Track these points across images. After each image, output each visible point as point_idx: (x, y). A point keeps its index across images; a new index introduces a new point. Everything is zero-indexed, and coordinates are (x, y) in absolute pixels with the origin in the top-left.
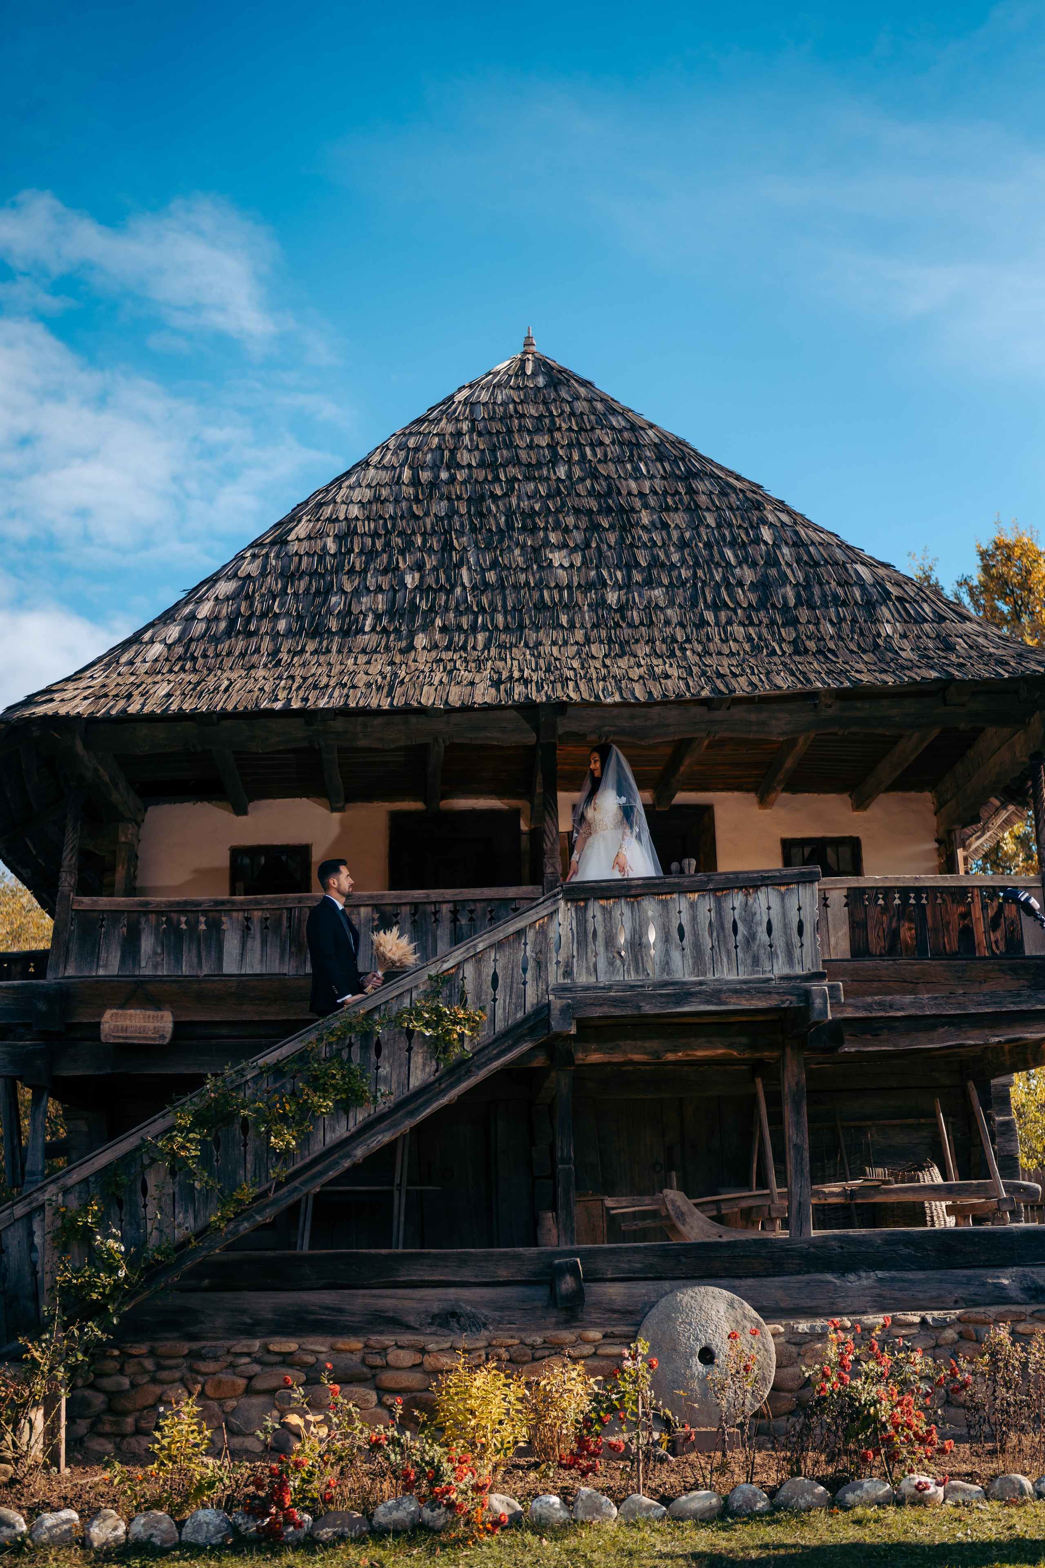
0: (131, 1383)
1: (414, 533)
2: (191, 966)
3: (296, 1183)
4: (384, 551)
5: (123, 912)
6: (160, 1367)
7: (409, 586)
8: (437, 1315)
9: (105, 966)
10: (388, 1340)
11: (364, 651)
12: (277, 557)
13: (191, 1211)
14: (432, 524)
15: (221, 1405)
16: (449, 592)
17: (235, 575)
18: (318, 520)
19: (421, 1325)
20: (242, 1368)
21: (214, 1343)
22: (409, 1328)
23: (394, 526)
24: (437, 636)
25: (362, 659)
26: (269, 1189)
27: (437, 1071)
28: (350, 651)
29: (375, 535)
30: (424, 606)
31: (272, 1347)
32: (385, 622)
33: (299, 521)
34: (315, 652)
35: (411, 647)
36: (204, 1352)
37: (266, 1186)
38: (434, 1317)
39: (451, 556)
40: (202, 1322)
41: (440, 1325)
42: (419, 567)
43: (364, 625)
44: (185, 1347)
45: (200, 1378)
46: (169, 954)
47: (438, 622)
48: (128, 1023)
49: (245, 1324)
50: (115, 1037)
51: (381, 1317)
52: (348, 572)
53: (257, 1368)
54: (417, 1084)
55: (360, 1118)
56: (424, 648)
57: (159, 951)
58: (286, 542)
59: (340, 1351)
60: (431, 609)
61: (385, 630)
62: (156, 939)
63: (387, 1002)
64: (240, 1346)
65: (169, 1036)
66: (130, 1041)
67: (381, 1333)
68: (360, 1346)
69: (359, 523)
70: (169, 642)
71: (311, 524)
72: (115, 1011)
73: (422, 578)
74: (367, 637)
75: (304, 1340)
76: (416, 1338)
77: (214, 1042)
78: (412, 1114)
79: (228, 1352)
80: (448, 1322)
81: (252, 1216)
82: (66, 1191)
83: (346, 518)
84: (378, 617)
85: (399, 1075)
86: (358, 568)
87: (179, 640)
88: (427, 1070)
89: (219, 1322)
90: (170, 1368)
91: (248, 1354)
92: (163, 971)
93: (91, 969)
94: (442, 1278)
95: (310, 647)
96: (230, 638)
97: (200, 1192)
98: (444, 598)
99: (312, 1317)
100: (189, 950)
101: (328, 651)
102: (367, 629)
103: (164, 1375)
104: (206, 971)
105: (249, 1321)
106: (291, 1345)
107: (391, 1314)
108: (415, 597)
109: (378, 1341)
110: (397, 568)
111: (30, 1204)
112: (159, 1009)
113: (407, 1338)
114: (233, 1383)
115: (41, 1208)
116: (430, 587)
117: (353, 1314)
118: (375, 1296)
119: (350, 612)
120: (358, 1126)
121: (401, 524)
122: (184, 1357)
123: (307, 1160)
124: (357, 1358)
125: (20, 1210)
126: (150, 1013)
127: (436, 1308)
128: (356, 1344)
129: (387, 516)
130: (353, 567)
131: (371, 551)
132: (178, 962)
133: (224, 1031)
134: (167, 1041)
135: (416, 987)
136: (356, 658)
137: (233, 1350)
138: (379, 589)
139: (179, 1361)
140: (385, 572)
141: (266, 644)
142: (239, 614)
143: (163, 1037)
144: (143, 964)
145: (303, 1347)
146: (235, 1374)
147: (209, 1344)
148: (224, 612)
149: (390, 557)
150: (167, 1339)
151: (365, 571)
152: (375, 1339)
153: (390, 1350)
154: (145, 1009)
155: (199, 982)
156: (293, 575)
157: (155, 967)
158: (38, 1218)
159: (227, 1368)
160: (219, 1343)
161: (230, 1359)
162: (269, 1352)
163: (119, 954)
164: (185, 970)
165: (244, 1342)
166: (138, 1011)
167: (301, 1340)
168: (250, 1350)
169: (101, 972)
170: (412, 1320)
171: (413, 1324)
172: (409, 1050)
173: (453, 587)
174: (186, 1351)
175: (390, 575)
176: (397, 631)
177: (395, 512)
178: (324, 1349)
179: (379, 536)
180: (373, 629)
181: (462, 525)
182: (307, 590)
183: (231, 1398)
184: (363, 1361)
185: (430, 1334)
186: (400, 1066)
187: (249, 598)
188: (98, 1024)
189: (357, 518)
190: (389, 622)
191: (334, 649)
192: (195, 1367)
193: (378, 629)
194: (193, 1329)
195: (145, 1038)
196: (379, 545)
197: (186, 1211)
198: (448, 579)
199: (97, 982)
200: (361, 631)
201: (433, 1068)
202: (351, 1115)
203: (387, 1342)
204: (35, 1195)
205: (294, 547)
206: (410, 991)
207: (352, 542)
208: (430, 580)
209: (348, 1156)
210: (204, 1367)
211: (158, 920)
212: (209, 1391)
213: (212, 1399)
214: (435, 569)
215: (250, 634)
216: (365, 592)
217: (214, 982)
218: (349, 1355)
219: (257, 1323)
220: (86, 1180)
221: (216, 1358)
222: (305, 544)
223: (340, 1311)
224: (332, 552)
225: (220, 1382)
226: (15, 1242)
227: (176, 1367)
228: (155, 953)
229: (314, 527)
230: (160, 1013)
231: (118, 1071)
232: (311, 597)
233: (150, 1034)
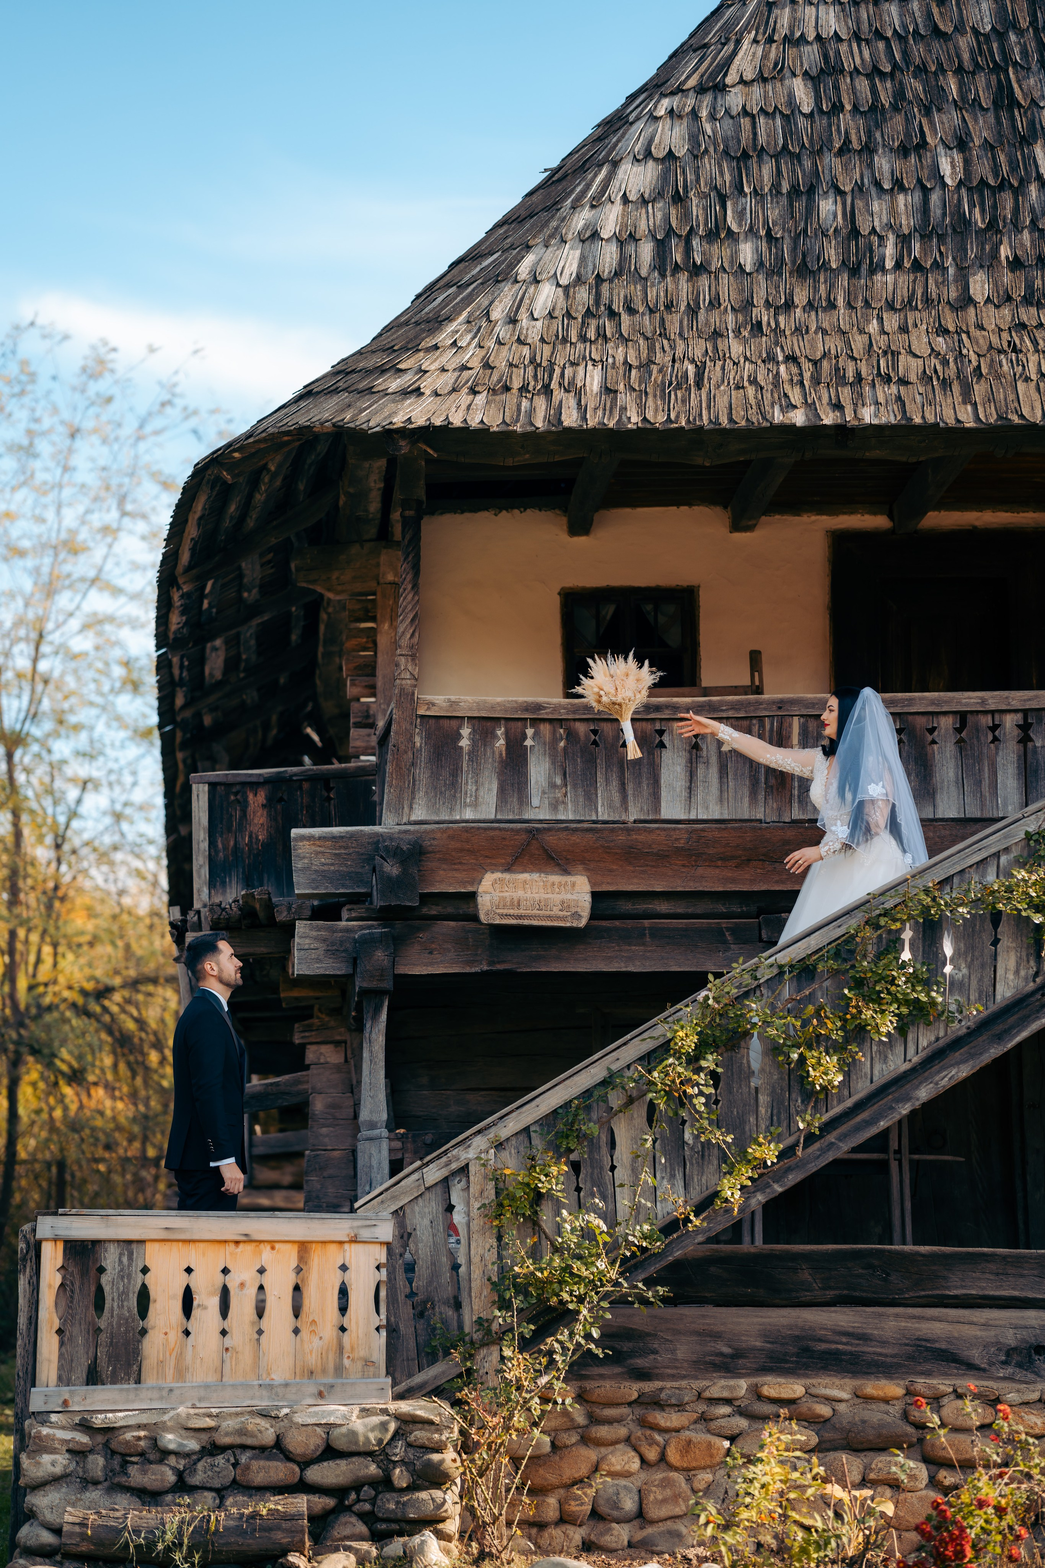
0: (553, 1443)
1: (941, 69)
2: (611, 806)
3: (831, 1138)
4: (895, 108)
5: (497, 719)
6: (594, 1420)
7: (949, 181)
8: (1014, 1349)
9: (475, 805)
10: (944, 1385)
11: (891, 306)
12: (712, 117)
13: (679, 1176)
14: (972, 51)
15: (689, 1480)
16: (1018, 191)
17: (648, 154)
18: (770, 40)
19: (991, 1364)
20: (722, 1422)
21: (675, 1384)
22: (971, 1367)
23: (905, 54)
24: (1007, 278)
25: (892, 322)
26: (797, 1144)
27: (1037, 974)
28: (867, 304)
29: (874, 73)
30: (979, 219)
31: (766, 1391)
32: (916, 247)
33: (738, 42)
34: (810, 306)
35: (966, 301)
36: (663, 1396)
37: (790, 1141)
38: (1010, 1352)
39: (1013, 119)
40: (655, 1352)
41: (1020, 1365)
42: (962, 144)
43: (883, 259)
44: (633, 1390)
45: (658, 1438)
46: (575, 786)
47: (1004, 251)
48: (520, 893)
49: (722, 1354)
50: (502, 916)
51: (927, 1349)
52: (841, 152)
53: (743, 1423)
54: (1008, 994)
55: (924, 1042)
56: (988, 300)
57: (559, 781)
58: (721, 88)
59: (868, 1399)
60: (992, 225)
61: (917, 266)
62: (553, 763)
63: (962, 871)
64: (719, 1387)
65: (586, 913)
66: (526, 922)
67: (928, 1374)
68: (900, 1391)
69: (844, 48)
70: (564, 281)
71: (760, 50)
72: (498, 875)
73: (967, 162)
74: (890, 278)
75: (814, 1381)
76: (985, 1383)
77: (646, 923)
78: (999, 1038)
79: (699, 1396)
80: (1031, 1362)
81: (768, 1186)
82: (499, 1146)
83: (819, 38)
84: (904, 240)
85: (980, 980)
86: (856, 145)
87: (579, 280)
88: (1023, 973)
89: (684, 1350)
90: (609, 1422)
91: (728, 1401)
92: (567, 814)
93: (452, 809)
94: (1016, 1293)
95: (801, 298)
96: (663, 276)
97: (692, 1149)
98: (1009, 205)
99: (823, 1346)
100: (607, 780)
101: (832, 305)
102: (889, 264)
103: (603, 1432)
104: (633, 815)
105: (726, 1350)
106: (794, 1388)
107: (943, 1346)
108: (960, 200)
109: (930, 1387)
110: (923, 144)
111: (447, 1165)
112: (566, 872)
113: (972, 1384)
114: (710, 1445)
115: (464, 1170)
116: (983, 182)
117: (884, 1343)
118: (914, 1317)
119: (855, 233)
120: (922, 1055)
121: (918, 51)
122: (630, 1404)
123: (849, 1103)
124: (895, 1409)
125: (433, 1174)
126: (556, 878)
127: (1010, 1338)
128: (894, 1389)
129: (889, 34)
130: (847, 141)
131: (873, 108)
132: (590, 799)
133: (663, 907)
134: (583, 923)
135: (1007, 850)
136: (880, 320)
137: (707, 1394)
138: (899, 185)
139: (625, 1410)
140: (904, 151)
141: (727, 288)
142: (670, 231)
143: (577, 916)
144: (535, 802)
145: (813, 1391)
146: (709, 1431)
147: (669, 1384)
148: (643, 226)
149: (908, 121)
150: (602, 1377)
151: (868, 149)
152: (921, 1383)
153: (945, 1401)
154: (547, 873)
155: (628, 831)
156: (745, 155)
157: (554, 806)
158: (459, 1186)
159: (695, 1422)
160: (684, 1383)
161: (702, 1407)
162: (760, 1397)
163: (495, 786)
164: (603, 813)
165: (723, 1382)
166: (536, 876)
167: (808, 1381)
168: (735, 1395)
169: (469, 814)
170: (976, 1355)
171: (977, 1362)
172: (996, 942)
173: (1024, 182)
174: (635, 1395)
175: (913, 159)
176: (938, 266)
177: (905, 27)
178: (845, 1395)
179: (882, 75)
180: (898, 265)
181: (1024, 53)
182: (776, 187)
183: (704, 1468)
184: (905, 1415)
185: (1004, 1378)
186: (983, 966)
187: (679, 199)
188: (472, 896)
189: (837, 36)
190: (923, 250)
191: (840, 302)
192: (650, 1419)
193: (907, 264)
194: (640, 1362)
195: (549, 917)
196: (885, 99)
197: (672, 1176)
198: (1014, 166)
199: (466, 830)
200: (878, 267)
201: (1032, 972)
202: (910, 1036)
203: (942, 1387)
204: (455, 1152)
205: (735, 99)
206: (997, 855)
207: (837, 88)
208: (982, 169)
209: (907, 1098)
210: (663, 1419)
211: (554, 732)
212: (673, 1456)
213: (676, 1469)
214: (988, 146)
215: (696, 270)
216: (873, 191)
217: (651, 831)
218: (883, 1407)
219: (738, 1354)
220: (526, 1131)
221: (680, 1407)
222: (757, 91)
223: (864, 1338)
224: (806, 110)
225: (689, 1442)
226: (426, 1222)
227: (619, 1420)
228: (553, 785)
229: (765, 57)
230: (569, 879)
231: (500, 967)
232: (784, 201)
233: (556, 911)
